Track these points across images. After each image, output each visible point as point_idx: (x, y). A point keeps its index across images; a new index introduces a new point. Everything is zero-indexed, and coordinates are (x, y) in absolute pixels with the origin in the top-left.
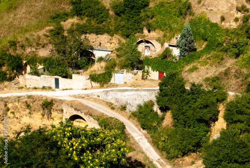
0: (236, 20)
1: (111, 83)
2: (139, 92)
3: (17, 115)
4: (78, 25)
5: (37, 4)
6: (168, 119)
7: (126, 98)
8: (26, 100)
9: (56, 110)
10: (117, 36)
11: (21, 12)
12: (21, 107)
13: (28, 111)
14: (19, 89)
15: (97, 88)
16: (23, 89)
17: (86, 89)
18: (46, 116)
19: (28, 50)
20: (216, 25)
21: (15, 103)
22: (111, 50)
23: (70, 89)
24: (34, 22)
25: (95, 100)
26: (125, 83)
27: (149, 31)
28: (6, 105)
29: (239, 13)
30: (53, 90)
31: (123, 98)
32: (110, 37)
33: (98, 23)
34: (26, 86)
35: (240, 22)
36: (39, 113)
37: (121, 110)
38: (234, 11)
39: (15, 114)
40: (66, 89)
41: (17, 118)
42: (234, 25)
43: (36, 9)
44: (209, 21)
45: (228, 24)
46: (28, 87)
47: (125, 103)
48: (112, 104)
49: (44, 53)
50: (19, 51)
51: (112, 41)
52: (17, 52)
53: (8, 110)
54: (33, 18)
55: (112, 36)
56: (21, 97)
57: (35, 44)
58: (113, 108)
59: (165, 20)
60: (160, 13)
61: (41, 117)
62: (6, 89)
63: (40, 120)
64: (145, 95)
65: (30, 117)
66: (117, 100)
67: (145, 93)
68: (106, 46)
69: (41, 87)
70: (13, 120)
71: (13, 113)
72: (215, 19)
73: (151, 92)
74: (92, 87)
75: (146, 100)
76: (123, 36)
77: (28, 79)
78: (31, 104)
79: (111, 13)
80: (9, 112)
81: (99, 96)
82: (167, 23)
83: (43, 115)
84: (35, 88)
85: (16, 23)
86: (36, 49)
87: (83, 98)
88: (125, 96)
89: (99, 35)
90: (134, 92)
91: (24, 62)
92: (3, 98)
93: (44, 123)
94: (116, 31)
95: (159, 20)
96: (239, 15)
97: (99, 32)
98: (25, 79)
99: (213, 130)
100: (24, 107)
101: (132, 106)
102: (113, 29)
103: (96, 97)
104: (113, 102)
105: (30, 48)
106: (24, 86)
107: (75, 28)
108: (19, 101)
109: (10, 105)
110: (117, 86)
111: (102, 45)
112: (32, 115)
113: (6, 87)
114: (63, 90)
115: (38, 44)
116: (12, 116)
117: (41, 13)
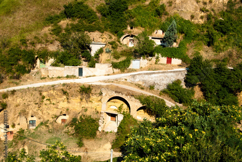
0: (202, 18)
1: (130, 69)
2: (166, 74)
3: (54, 101)
4: (72, 25)
5: (31, 9)
6: (198, 93)
7: (153, 79)
8: (62, 88)
9: (96, 94)
10: (107, 33)
11: (19, 16)
12: (57, 94)
13: (65, 97)
14: (42, 79)
15: (118, 73)
16: (46, 79)
17: (108, 75)
18: (84, 100)
19: (39, 46)
20: (188, 22)
21: (50, 92)
22: (104, 43)
23: (93, 76)
24: (32, 24)
25: (125, 83)
26: (141, 68)
27: (132, 28)
28: (41, 94)
29: (203, 13)
30: (77, 78)
31: (151, 79)
32: (101, 34)
33: (89, 23)
34: (48, 76)
35: (205, 19)
36: (77, 98)
37: (150, 89)
38: (198, 11)
39: (51, 100)
40: (90, 76)
41: (54, 104)
42: (202, 22)
43: (31, 13)
44: (182, 19)
45: (196, 21)
46: (50, 77)
47: (152, 83)
48: (140, 85)
49: (52, 48)
50: (30, 48)
51: (103, 37)
52: (28, 48)
53: (44, 97)
54: (30, 21)
55: (103, 32)
56: (55, 85)
57: (44, 41)
58: (142, 89)
59: (144, 19)
60: (139, 14)
61: (79, 101)
62: (29, 80)
63: (79, 104)
64: (172, 76)
65: (68, 102)
66: (144, 82)
67: (172, 74)
68: (98, 40)
69: (65, 76)
70: (49, 106)
71: (49, 100)
72: (187, 18)
73: (177, 73)
74: (114, 73)
75: (174, 79)
76: (111, 32)
77: (51, 70)
78: (68, 91)
79: (98, 15)
80: (45, 99)
81: (126, 80)
82: (147, 21)
83: (81, 99)
84: (59, 78)
85: (16, 24)
86: (46, 45)
87: (113, 82)
88: (152, 78)
89: (91, 33)
90: (160, 74)
91: (36, 56)
92: (36, 88)
93: (83, 106)
94: (106, 29)
95: (140, 19)
96: (203, 14)
97: (91, 30)
98: (48, 70)
99: (239, 98)
100: (60, 94)
101: (160, 85)
102: (103, 27)
103: (124, 80)
104: (141, 83)
105: (40, 44)
106: (46, 76)
107: (70, 27)
108: (54, 89)
109: (44, 94)
110: (135, 71)
111: (95, 40)
112: (70, 100)
113: (28, 78)
114: (87, 77)
115: (47, 41)
116: (49, 102)
117: (35, 16)
